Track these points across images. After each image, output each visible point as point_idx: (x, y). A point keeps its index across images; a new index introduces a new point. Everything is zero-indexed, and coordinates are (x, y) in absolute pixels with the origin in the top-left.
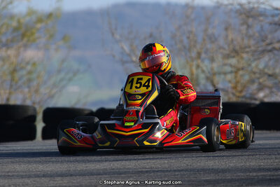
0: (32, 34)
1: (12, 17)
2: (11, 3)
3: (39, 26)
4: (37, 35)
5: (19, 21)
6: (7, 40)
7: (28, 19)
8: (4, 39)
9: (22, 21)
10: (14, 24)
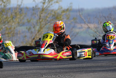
0: (60, 17)
1: (52, 11)
2: (51, 5)
3: (63, 14)
4: (62, 18)
5: (55, 13)
6: (50, 20)
7: (58, 11)
8: (49, 20)
9: (56, 12)
10: (53, 13)
